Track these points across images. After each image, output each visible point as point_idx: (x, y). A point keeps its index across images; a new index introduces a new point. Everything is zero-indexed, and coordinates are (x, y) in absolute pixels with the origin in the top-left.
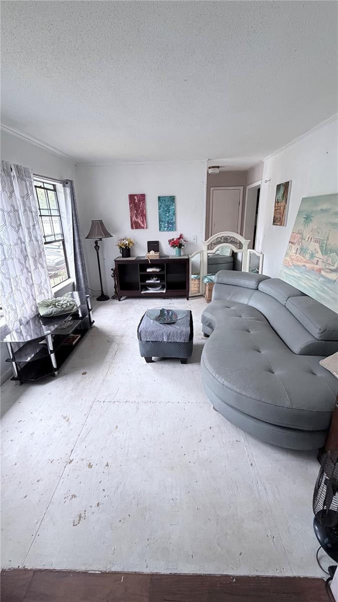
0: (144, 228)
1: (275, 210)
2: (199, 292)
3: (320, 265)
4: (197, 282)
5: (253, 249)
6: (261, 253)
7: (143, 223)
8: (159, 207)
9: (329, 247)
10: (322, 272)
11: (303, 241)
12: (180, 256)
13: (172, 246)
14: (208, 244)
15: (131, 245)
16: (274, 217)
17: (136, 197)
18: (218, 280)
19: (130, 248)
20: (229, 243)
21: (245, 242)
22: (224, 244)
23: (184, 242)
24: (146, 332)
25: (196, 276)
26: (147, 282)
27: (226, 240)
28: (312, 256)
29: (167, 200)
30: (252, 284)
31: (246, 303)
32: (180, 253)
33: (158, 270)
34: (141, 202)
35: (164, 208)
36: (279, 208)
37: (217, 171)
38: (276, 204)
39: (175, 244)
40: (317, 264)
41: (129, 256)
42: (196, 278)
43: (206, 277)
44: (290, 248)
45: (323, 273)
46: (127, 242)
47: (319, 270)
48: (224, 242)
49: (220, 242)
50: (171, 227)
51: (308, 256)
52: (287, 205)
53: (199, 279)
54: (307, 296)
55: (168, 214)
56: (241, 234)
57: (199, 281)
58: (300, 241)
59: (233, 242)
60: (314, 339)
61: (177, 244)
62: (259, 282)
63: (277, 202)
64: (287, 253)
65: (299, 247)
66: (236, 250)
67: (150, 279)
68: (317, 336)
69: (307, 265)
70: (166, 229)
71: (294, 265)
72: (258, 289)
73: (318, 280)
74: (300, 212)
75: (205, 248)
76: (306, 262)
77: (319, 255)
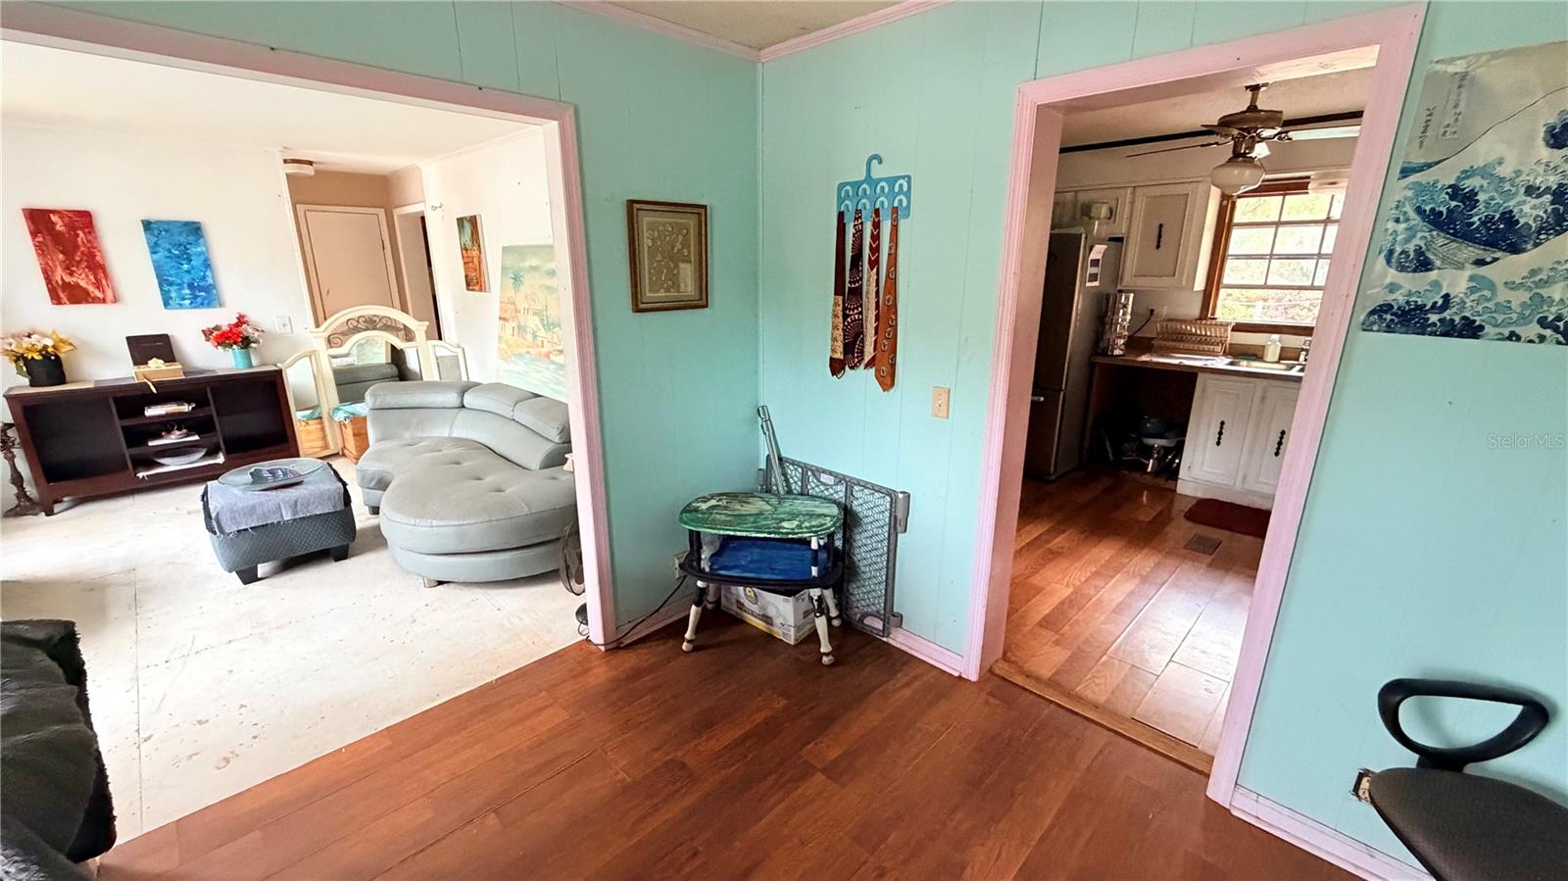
0: (104, 301)
1: (465, 263)
2: (326, 447)
3: (547, 348)
4: (314, 427)
5: (440, 338)
6: (459, 347)
7: (98, 285)
8: (151, 247)
9: (550, 320)
10: (551, 355)
11: (519, 315)
12: (251, 366)
13: (219, 344)
14: (327, 334)
15: (66, 348)
16: (466, 276)
17: (54, 218)
18: (375, 403)
19: (62, 356)
20: (380, 329)
21: (419, 328)
22: (368, 332)
23: (256, 334)
24: (232, 511)
25: (308, 412)
26: (151, 444)
27: (371, 323)
28: (535, 337)
29: (176, 231)
30: (452, 398)
31: (446, 435)
32: (249, 358)
33: (186, 408)
34: (80, 232)
35: (169, 251)
36: (470, 260)
37: (309, 170)
38: (464, 252)
39: (228, 338)
40: (542, 346)
41: (63, 381)
42: (310, 418)
43: (338, 409)
44: (503, 329)
45: (552, 358)
46: (49, 342)
47: (547, 355)
48: (367, 329)
49: (356, 330)
50: (205, 298)
51: (529, 337)
52: (483, 255)
53: (321, 418)
54: (540, 396)
55: (186, 267)
56: (404, 309)
57: (322, 423)
58: (514, 314)
59: (390, 327)
60: (553, 444)
61: (234, 336)
62: (463, 392)
63: (464, 249)
64: (500, 338)
65: (515, 324)
66: (400, 344)
67: (159, 436)
68: (557, 439)
69: (530, 350)
70: (187, 302)
71: (514, 354)
72: (463, 407)
73: (547, 369)
74: (504, 269)
75: (319, 345)
76: (529, 347)
77: (542, 333)
